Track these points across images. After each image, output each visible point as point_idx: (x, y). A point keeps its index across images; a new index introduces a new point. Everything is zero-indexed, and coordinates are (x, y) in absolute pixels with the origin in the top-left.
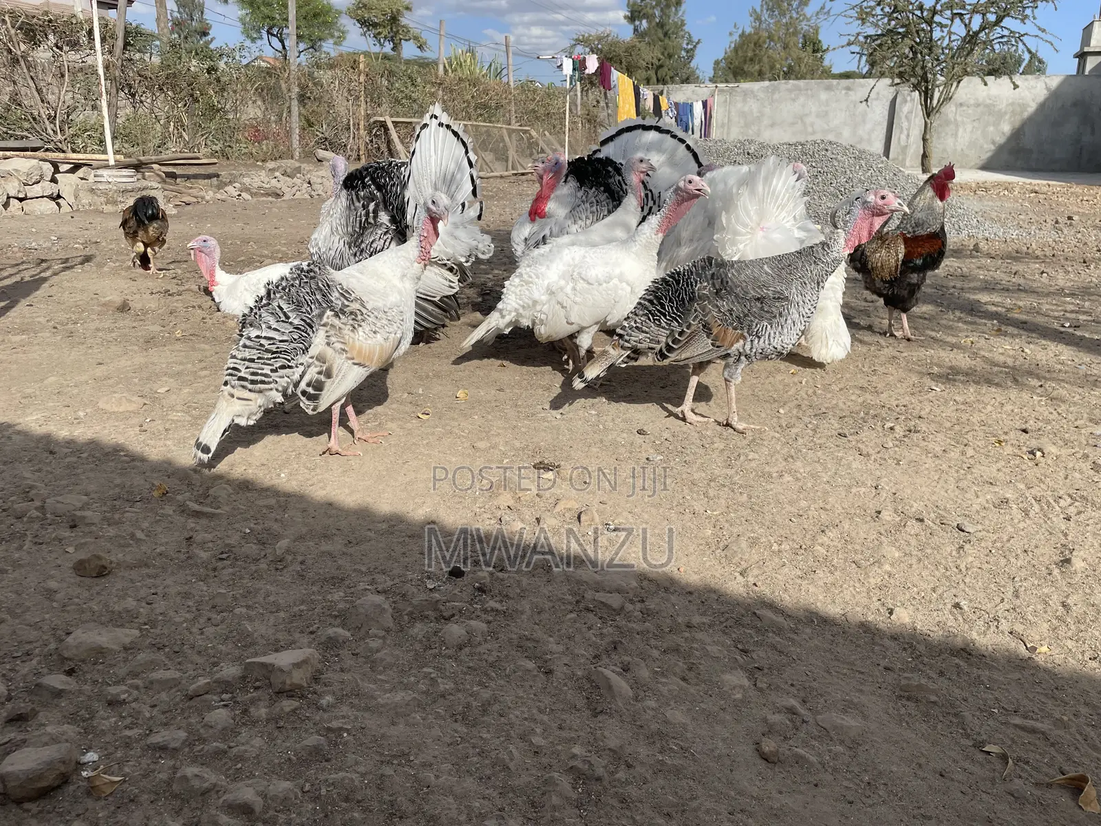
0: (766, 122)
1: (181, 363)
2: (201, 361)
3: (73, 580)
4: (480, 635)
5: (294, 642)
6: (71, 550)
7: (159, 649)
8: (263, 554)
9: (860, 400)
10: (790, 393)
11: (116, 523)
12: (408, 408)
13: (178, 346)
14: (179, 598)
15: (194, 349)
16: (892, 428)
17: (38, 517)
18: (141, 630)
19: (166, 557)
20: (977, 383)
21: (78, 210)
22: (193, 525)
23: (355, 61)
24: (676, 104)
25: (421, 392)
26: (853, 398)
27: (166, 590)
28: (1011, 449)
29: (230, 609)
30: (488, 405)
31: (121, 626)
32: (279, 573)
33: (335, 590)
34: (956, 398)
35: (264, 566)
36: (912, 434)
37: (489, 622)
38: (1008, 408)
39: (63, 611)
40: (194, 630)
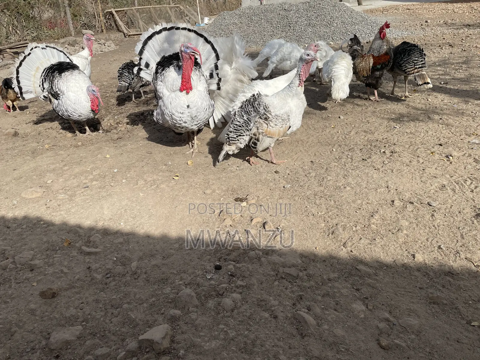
1: (53, 164)
2: (62, 161)
3: (41, 302)
4: (239, 302)
5: (156, 321)
6: (35, 284)
7: (94, 335)
8: (126, 271)
9: (366, 138)
10: (335, 139)
11: (52, 265)
12: (167, 174)
13: (49, 153)
14: (94, 303)
15: (57, 154)
16: (384, 152)
17: (14, 268)
18: (82, 326)
19: (81, 280)
20: (413, 121)
22: (88, 260)
25: (170, 163)
26: (363, 137)
27: (87, 300)
28: (438, 156)
29: (120, 306)
30: (203, 166)
31: (72, 325)
32: (136, 281)
33: (166, 287)
34: (407, 131)
35: (129, 278)
36: (394, 154)
37: (241, 293)
38: (430, 133)
39: (42, 321)
40: (107, 321)
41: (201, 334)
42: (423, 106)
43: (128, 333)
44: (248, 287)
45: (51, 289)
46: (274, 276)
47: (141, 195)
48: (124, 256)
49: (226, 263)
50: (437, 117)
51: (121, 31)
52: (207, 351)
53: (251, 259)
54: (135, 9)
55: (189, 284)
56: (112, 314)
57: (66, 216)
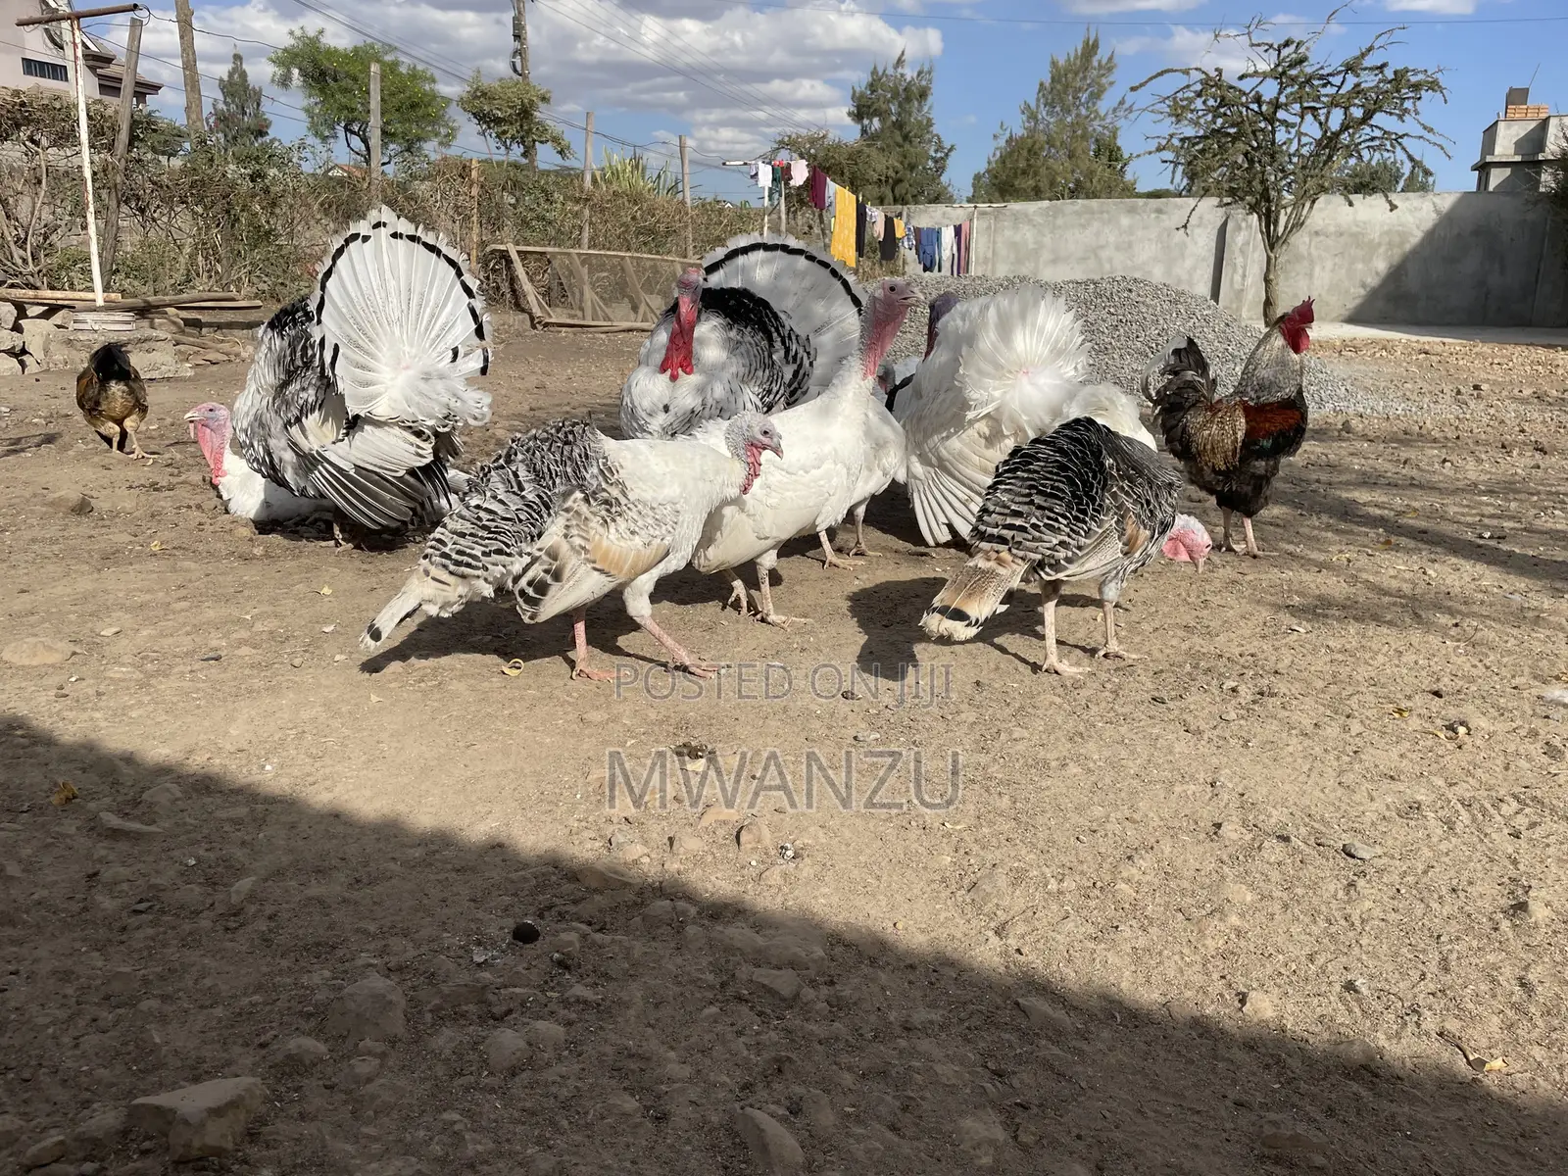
1: (149, 591)
2: (181, 587)
4: (550, 1049)
8: (209, 901)
10: (1078, 635)
13: (151, 565)
14: (52, 980)
15: (174, 569)
19: (48, 907)
21: (47, 370)
22: (104, 853)
25: (513, 633)
37: (569, 1024)
44: (602, 1009)
47: (374, 698)
49: (561, 927)
51: (522, 310)
53: (650, 926)
54: (579, 254)
56: (94, 1020)
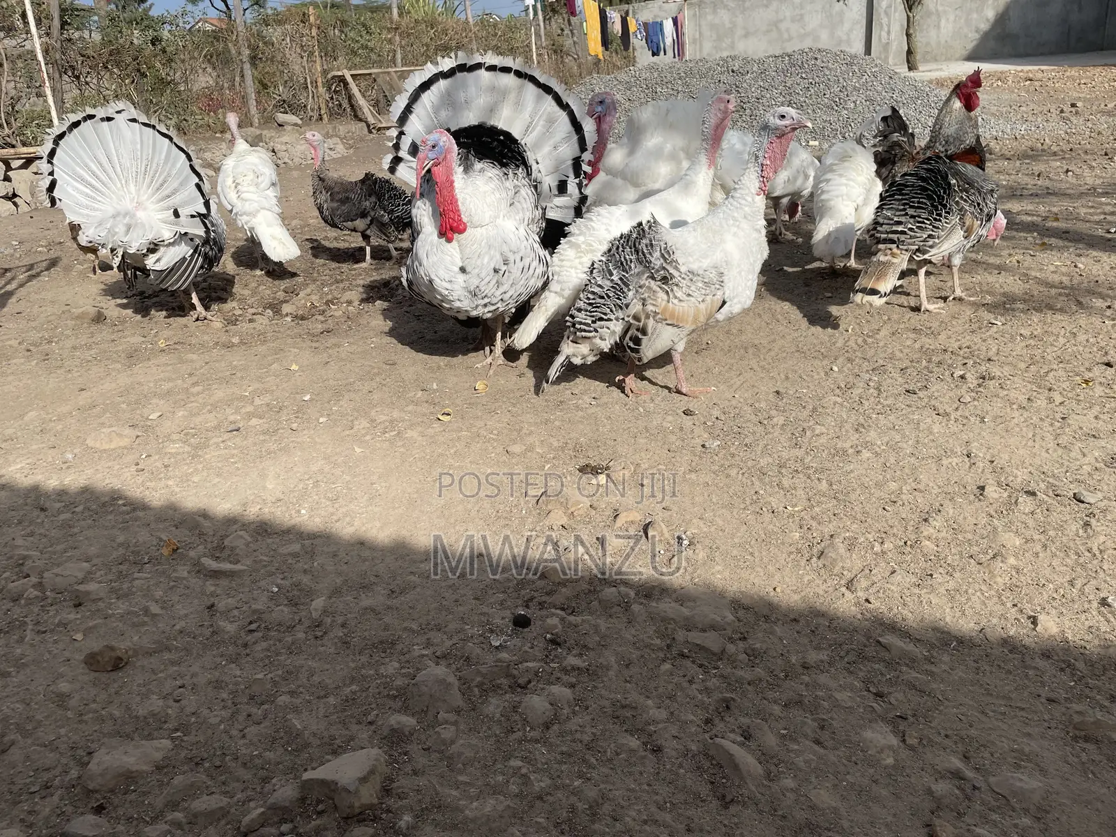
0: (739, 32)
1: (170, 380)
2: (191, 375)
3: (86, 678)
4: (566, 706)
5: (352, 738)
6: (79, 637)
7: (197, 764)
8: (297, 618)
9: (917, 346)
10: (838, 345)
11: (126, 595)
12: (425, 409)
13: (164, 359)
14: (210, 689)
15: (182, 361)
16: (962, 377)
17: (37, 597)
18: (173, 739)
19: (189, 635)
20: (1039, 310)
21: (36, 209)
22: (212, 589)
23: (304, 14)
24: (646, 25)
25: (435, 386)
26: (909, 343)
27: (195, 680)
28: (1102, 389)
29: (271, 699)
30: (512, 395)
31: (150, 737)
32: (320, 642)
33: (387, 660)
34: (1022, 332)
35: (301, 635)
36: (987, 382)
37: (572, 686)
38: (1082, 337)
39: (80, 722)
40: (234, 732)
41: (461, 778)
42: (1065, 280)
43: (279, 763)
44: (591, 672)
45: (112, 649)
46: (661, 649)
47: (358, 450)
48: (297, 585)
49: (544, 612)
50: (1099, 303)
51: (361, 120)
52: (473, 820)
53: (606, 607)
54: (396, 72)
55: (444, 656)
56: (249, 716)
57: (177, 490)
